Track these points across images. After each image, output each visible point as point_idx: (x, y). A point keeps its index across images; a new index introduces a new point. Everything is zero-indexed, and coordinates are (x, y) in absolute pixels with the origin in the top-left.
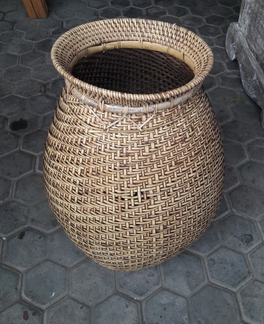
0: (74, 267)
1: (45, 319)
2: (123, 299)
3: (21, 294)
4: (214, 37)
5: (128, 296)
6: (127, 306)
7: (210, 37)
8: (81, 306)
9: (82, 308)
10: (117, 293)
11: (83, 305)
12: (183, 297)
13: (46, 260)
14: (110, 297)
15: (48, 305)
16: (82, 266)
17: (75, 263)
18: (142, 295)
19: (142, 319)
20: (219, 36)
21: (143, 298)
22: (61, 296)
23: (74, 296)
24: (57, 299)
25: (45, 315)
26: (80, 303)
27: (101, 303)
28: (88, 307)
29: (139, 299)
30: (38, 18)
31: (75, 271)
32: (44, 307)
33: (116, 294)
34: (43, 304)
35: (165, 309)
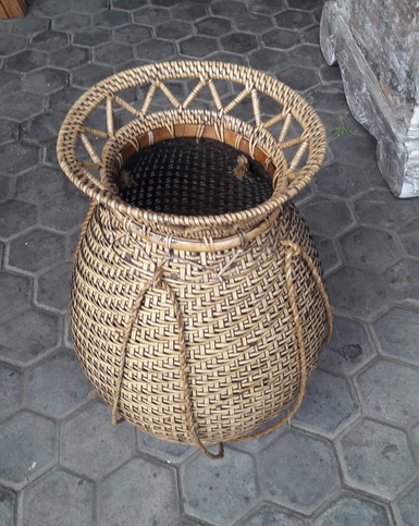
1: (20, 505)
2: (149, 464)
4: (302, 30)
5: (156, 459)
6: (155, 475)
7: (296, 30)
8: (79, 479)
9: (80, 483)
10: (139, 455)
12: (247, 453)
13: (22, 410)
14: (127, 462)
15: (26, 482)
16: (82, 415)
17: (70, 411)
18: (179, 455)
19: (180, 494)
20: (310, 26)
21: (180, 460)
22: (47, 467)
23: (67, 464)
24: (40, 472)
25: (21, 499)
26: (78, 476)
27: (113, 473)
28: (90, 481)
29: (174, 462)
30: (9, 18)
31: (69, 424)
32: (17, 486)
33: (137, 457)
34: (17, 481)
35: (217, 475)
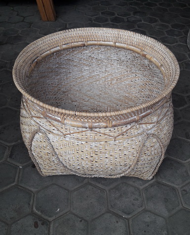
0: (75, 190)
3: (32, 208)
11: (82, 219)
